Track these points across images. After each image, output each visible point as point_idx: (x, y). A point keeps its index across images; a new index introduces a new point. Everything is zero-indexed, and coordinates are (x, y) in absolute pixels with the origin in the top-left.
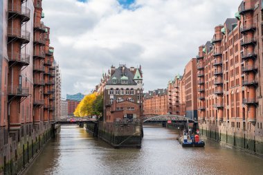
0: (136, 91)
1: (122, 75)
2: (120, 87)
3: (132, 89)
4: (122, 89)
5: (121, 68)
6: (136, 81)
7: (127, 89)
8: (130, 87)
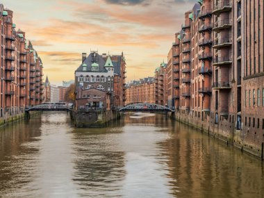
0: (107, 78)
1: (93, 62)
2: (90, 74)
3: (102, 77)
4: (92, 76)
5: (92, 54)
6: (107, 69)
7: (98, 76)
8: (100, 74)
